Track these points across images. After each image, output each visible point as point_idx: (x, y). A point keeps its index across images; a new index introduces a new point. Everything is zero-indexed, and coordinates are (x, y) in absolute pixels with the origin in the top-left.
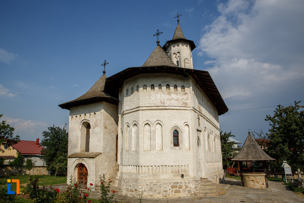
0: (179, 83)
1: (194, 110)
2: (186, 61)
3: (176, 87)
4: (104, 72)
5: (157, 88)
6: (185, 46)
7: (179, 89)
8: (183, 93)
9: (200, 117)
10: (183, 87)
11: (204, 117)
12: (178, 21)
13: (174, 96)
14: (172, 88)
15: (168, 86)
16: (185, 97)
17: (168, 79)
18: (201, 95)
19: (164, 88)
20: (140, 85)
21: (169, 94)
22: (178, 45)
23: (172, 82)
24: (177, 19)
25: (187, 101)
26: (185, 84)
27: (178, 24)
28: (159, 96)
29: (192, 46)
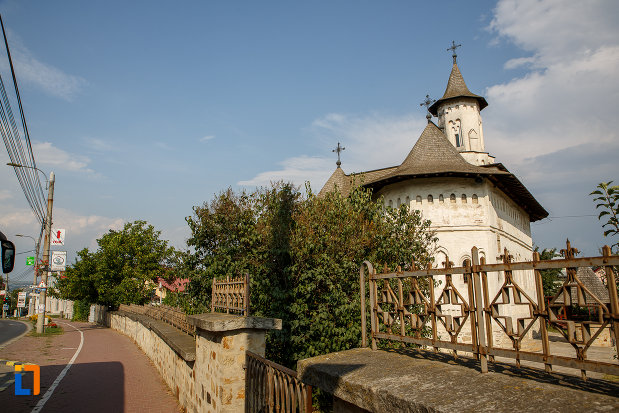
0: (469, 191)
1: (493, 229)
2: (473, 134)
3: (464, 197)
4: (339, 164)
5: (436, 201)
6: (469, 107)
7: (469, 199)
8: (475, 205)
9: (501, 237)
10: (475, 197)
11: (507, 236)
12: (455, 56)
13: (461, 211)
14: (459, 199)
15: (453, 197)
16: (479, 211)
17: (452, 186)
18: (501, 201)
19: (447, 200)
20: (411, 196)
21: (455, 208)
22: (457, 107)
23: (459, 191)
24: (451, 53)
25: (481, 218)
26: (478, 191)
27: (455, 62)
28: (439, 211)
29: (482, 103)
